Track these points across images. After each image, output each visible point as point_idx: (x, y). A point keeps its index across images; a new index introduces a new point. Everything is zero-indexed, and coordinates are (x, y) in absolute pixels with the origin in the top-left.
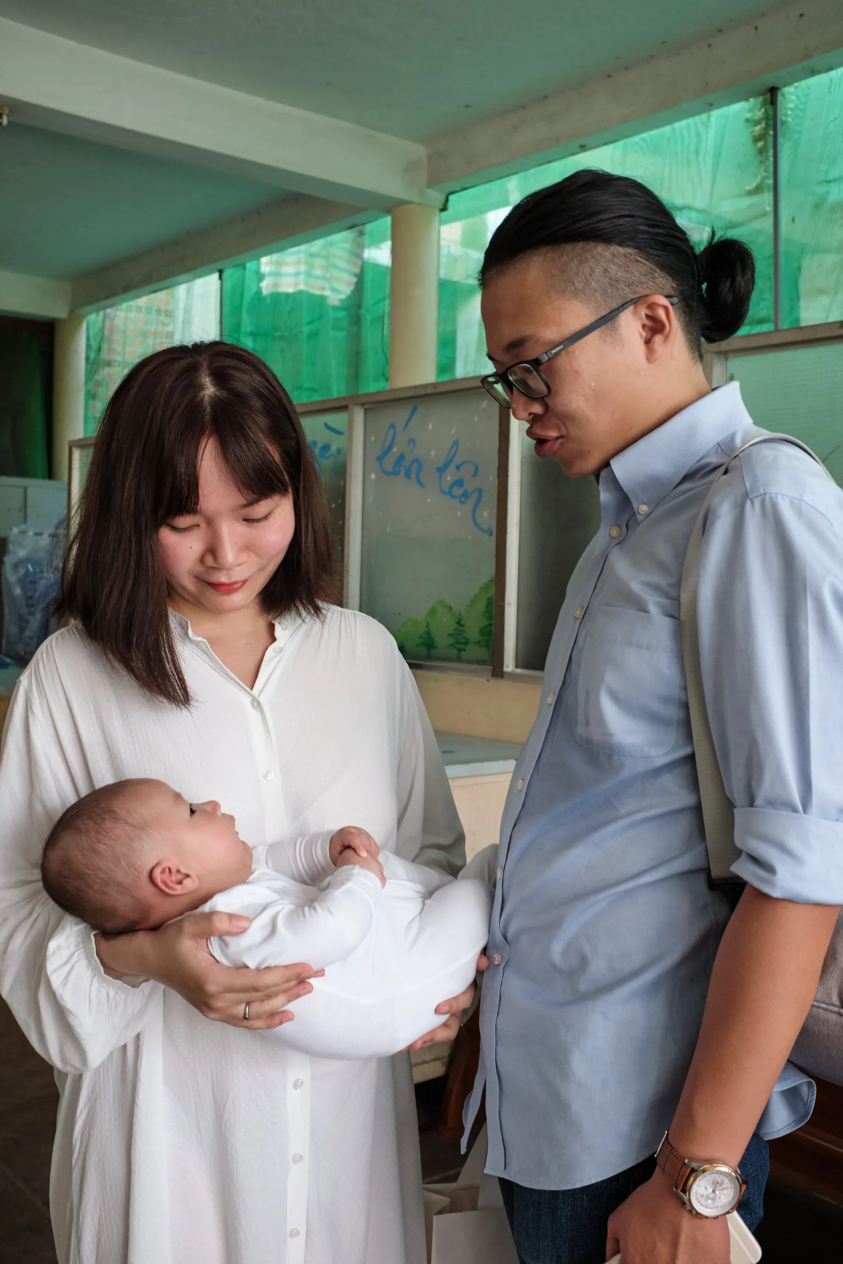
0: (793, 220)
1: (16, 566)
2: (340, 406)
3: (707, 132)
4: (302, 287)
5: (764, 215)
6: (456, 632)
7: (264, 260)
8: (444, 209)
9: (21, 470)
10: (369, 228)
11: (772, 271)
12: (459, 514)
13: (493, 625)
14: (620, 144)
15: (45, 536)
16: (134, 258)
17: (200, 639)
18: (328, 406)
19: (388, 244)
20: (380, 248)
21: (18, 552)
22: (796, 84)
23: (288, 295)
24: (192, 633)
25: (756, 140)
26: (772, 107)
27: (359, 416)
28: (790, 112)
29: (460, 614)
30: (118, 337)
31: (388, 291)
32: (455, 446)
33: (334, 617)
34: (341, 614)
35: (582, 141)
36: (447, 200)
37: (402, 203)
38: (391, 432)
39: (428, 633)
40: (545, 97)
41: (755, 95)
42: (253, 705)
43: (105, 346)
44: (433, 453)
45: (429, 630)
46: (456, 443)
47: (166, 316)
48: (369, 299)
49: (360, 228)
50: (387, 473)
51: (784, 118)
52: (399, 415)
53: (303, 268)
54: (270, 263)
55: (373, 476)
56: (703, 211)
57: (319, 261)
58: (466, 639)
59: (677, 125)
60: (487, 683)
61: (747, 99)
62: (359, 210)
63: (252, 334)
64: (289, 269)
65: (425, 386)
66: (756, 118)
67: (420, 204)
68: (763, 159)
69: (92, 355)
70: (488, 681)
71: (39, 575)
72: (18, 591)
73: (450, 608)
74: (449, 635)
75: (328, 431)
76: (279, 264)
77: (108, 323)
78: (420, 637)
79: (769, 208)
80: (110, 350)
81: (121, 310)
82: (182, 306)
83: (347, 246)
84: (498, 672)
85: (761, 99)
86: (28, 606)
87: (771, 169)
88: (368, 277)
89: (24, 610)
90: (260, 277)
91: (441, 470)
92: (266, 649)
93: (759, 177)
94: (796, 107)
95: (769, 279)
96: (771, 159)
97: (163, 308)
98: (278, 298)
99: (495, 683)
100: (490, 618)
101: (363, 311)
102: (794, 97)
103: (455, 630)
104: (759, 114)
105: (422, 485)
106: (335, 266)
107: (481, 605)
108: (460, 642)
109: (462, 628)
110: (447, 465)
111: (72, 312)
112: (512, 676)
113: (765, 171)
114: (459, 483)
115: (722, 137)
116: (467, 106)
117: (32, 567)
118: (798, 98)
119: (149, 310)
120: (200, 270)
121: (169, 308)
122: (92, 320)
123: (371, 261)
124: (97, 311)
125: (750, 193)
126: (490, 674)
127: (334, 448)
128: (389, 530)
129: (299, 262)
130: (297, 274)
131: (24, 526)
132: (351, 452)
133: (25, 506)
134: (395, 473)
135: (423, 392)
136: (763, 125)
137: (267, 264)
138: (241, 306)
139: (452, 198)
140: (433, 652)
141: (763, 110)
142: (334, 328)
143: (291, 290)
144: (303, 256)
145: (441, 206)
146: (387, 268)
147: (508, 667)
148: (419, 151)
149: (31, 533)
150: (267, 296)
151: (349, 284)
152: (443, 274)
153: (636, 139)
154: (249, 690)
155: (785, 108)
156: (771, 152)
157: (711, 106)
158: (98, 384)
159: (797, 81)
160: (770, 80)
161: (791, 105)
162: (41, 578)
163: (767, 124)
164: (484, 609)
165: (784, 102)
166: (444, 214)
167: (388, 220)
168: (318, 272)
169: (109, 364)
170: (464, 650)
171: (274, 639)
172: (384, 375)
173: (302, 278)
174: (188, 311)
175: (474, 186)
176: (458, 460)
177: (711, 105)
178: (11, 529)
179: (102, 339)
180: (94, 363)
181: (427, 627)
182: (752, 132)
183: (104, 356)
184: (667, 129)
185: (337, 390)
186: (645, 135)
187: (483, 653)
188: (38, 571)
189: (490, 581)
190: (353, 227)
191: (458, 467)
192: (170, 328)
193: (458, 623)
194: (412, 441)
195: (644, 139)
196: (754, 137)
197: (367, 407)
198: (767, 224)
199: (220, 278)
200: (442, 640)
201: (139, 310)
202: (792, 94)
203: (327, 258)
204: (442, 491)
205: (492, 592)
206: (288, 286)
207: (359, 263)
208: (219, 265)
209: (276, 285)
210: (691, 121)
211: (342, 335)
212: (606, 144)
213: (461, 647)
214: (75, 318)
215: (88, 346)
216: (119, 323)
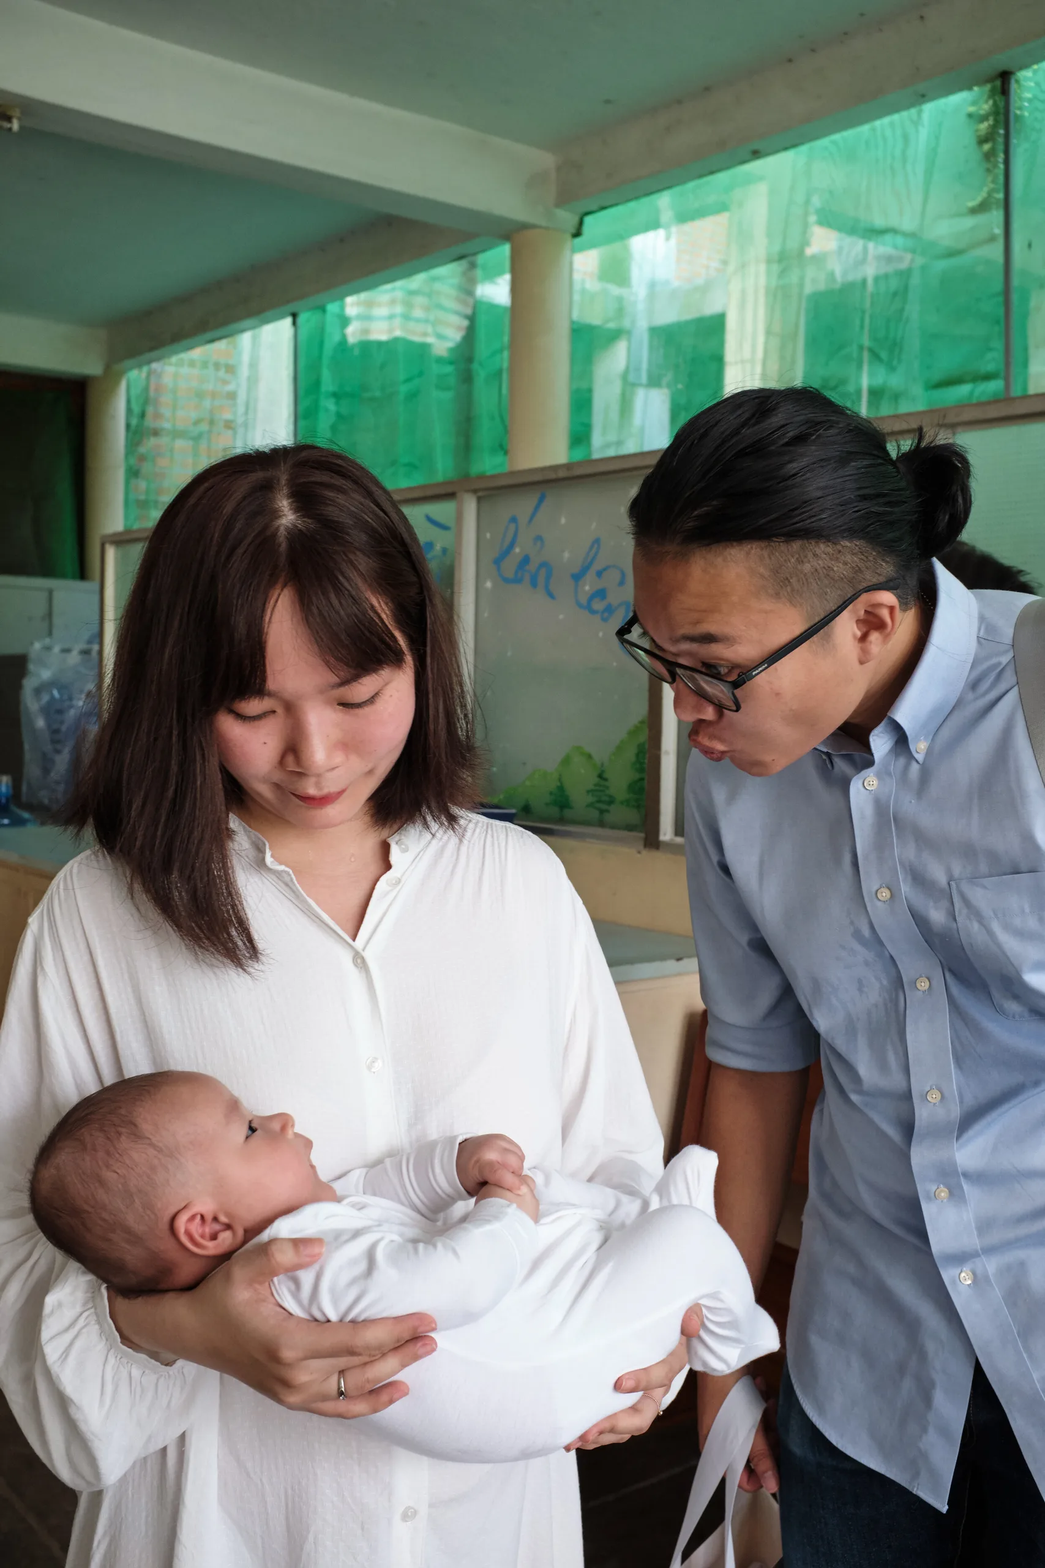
0: (1030, 246)
1: (38, 691)
2: (445, 493)
3: (917, 131)
4: (398, 333)
5: (992, 239)
6: (597, 788)
7: (349, 300)
8: (577, 234)
9: (46, 568)
10: (481, 258)
11: (1001, 311)
12: (601, 634)
13: (646, 781)
14: (804, 149)
15: (75, 653)
16: (185, 299)
17: (282, 868)
18: (429, 493)
19: (507, 277)
20: (495, 283)
21: (40, 674)
22: (1035, 67)
23: (380, 344)
24: (272, 859)
25: (982, 141)
26: (1003, 98)
27: (470, 506)
28: (1026, 104)
29: (602, 765)
30: (166, 398)
31: (506, 339)
32: (596, 546)
33: (478, 830)
34: (487, 827)
35: (756, 146)
36: (581, 223)
37: (524, 227)
38: (512, 527)
39: (561, 788)
40: (707, 89)
41: (980, 82)
42: (356, 964)
43: (150, 410)
44: (566, 555)
45: (561, 783)
46: (597, 541)
47: (227, 371)
48: (483, 350)
49: (470, 259)
50: (507, 581)
51: (1018, 112)
52: (522, 506)
53: (399, 309)
54: (358, 304)
55: (489, 584)
56: (912, 235)
57: (420, 300)
58: (610, 796)
59: (878, 123)
60: (639, 855)
61: (970, 88)
62: (468, 236)
63: (335, 395)
64: (382, 311)
65: (555, 468)
66: (982, 112)
67: (547, 228)
68: (989, 166)
69: (134, 422)
70: (639, 852)
71: (67, 703)
72: (40, 723)
73: (590, 757)
74: (588, 792)
75: (429, 525)
76: (370, 304)
77: (153, 380)
78: (551, 793)
79: (999, 231)
80: (157, 416)
81: (171, 364)
82: (246, 358)
83: (455, 281)
84: (652, 841)
85: (988, 87)
86: (54, 742)
87: (1001, 179)
88: (482, 320)
89: (48, 748)
90: (345, 321)
91: (577, 577)
92: (377, 880)
93: (986, 189)
94: (1035, 97)
95: (998, 322)
96: (1002, 166)
97: (222, 361)
98: (367, 347)
99: (648, 855)
100: (641, 770)
101: (475, 366)
102: (1032, 84)
103: (595, 785)
104: (986, 107)
105: (551, 596)
106: (439, 307)
107: (630, 754)
108: (602, 799)
109: (606, 783)
110: (585, 570)
111: (108, 368)
112: (670, 847)
113: (993, 182)
114: (601, 594)
115: (937, 138)
116: (608, 102)
117: (59, 692)
118: (1038, 84)
119: (205, 365)
120: (268, 314)
121: (231, 362)
122: (134, 378)
123: (485, 299)
124: (140, 366)
125: (974, 211)
126: (642, 843)
127: (438, 547)
128: (509, 654)
129: (393, 302)
130: (391, 317)
131: (47, 641)
132: (460, 554)
133: (49, 615)
134: (517, 580)
135: (553, 476)
136: (991, 122)
137: (353, 305)
138: (320, 357)
139: (588, 220)
140: (567, 813)
141: (991, 102)
142: (439, 387)
143: (384, 337)
144: (399, 294)
145: (573, 231)
146: (505, 308)
147: (665, 834)
148: (546, 160)
149: (56, 649)
150: (354, 345)
151: (459, 328)
152: (575, 316)
153: (824, 142)
154: (350, 941)
155: (1021, 99)
156: (1001, 157)
157: (923, 98)
158: (142, 459)
159: (1037, 62)
160: (1001, 61)
161: (1028, 95)
162: (71, 707)
163: (996, 121)
164: (633, 759)
165: (1019, 91)
166: (577, 240)
167: (506, 249)
168: (418, 313)
169: (156, 433)
170: (608, 811)
171: (388, 866)
172: (501, 446)
173: (397, 321)
174: (254, 365)
175: (616, 205)
176: (597, 566)
177: (923, 96)
178: (32, 644)
179: (146, 401)
180: (135, 433)
181: (560, 780)
182: (977, 131)
183: (149, 422)
184: (865, 128)
185: (443, 469)
186: (836, 137)
187: (632, 816)
188: (65, 697)
189: (642, 722)
190: (461, 258)
191: (599, 574)
192: (231, 387)
193: (600, 776)
194: (539, 538)
195: (834, 142)
196: (979, 137)
197: (480, 494)
198: (996, 251)
199: (294, 323)
200: (580, 798)
201: (192, 364)
202: (1030, 79)
203: (429, 295)
204: (580, 605)
205: (643, 737)
206: (380, 333)
207: (471, 301)
208: (291, 307)
209: (366, 331)
210: (896, 117)
211: (448, 395)
212: (786, 149)
213: (604, 807)
214: (111, 376)
215: (129, 411)
216: (167, 380)
